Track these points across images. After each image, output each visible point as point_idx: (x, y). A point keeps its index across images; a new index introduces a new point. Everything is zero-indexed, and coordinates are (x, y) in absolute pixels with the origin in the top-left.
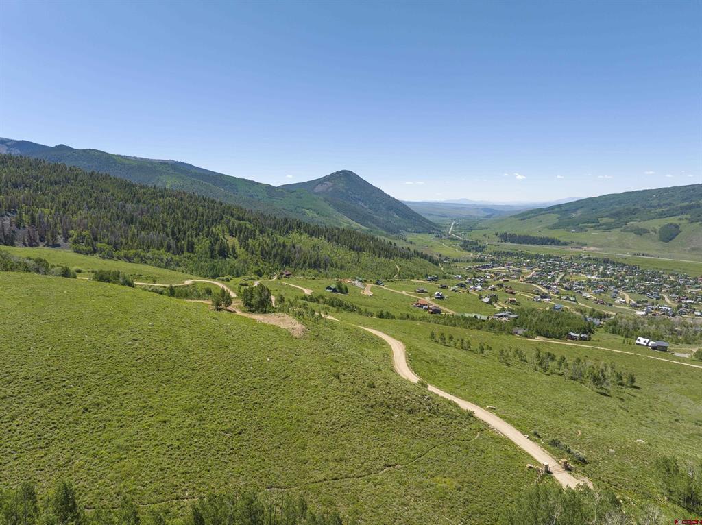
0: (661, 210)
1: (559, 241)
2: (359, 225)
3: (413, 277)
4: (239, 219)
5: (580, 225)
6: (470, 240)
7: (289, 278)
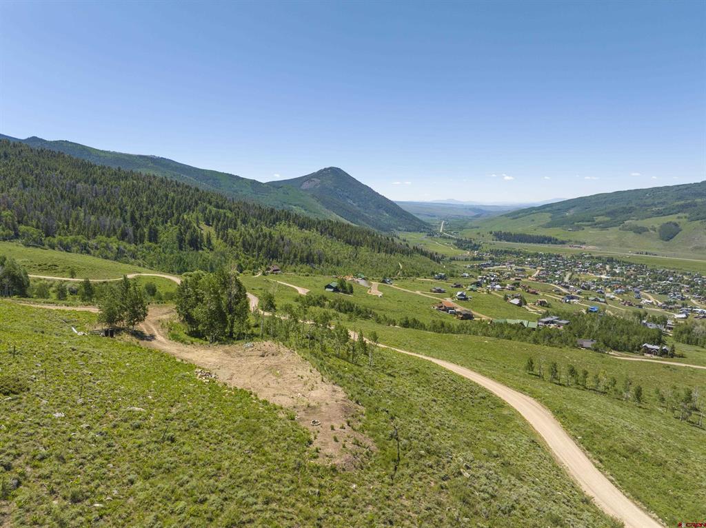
0: (657, 209)
1: (557, 240)
2: (349, 222)
3: (418, 275)
4: (217, 206)
5: (576, 223)
6: (464, 239)
7: (276, 274)
